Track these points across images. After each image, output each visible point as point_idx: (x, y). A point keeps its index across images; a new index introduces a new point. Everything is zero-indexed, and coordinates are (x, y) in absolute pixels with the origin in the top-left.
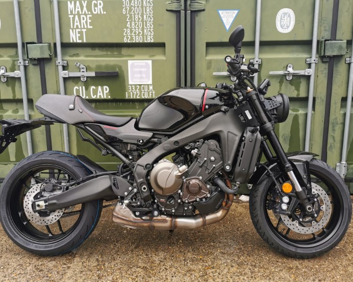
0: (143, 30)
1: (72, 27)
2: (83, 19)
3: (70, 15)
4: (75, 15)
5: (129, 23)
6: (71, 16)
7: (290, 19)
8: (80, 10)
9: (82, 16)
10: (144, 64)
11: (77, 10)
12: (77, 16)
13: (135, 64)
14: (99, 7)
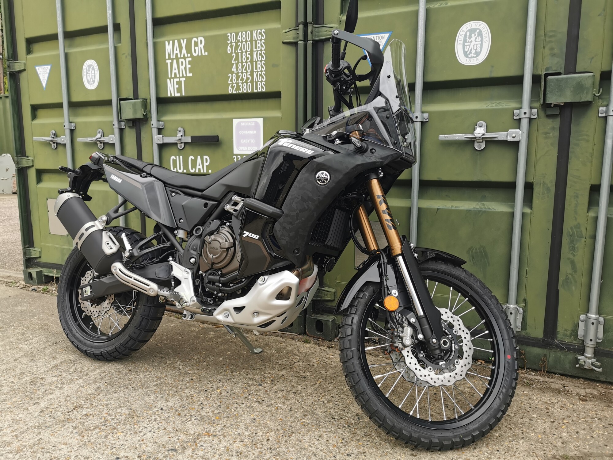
0: (252, 75)
1: (170, 76)
2: (182, 64)
3: (168, 59)
4: (172, 60)
5: (235, 65)
6: (169, 62)
7: (482, 41)
8: (178, 52)
9: (181, 60)
10: (253, 124)
11: (175, 52)
12: (175, 61)
13: (242, 124)
14: (200, 45)
